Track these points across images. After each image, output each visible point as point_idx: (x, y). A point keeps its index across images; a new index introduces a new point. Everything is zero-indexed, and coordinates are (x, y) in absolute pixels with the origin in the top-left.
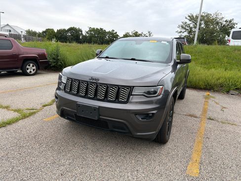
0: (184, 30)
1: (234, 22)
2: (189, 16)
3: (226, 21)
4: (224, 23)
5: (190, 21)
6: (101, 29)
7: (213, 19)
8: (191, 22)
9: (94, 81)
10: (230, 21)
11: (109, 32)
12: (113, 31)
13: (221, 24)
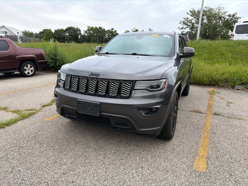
0: (186, 26)
1: (238, 16)
2: (191, 12)
3: (229, 16)
4: (228, 17)
5: (192, 16)
6: (100, 28)
7: (216, 14)
8: (192, 18)
9: (94, 77)
10: (234, 16)
11: (109, 31)
12: (113, 29)
13: (224, 19)
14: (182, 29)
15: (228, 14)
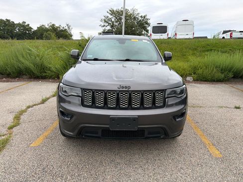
0: (107, 24)
1: (147, 17)
2: (110, 11)
3: (141, 17)
4: (140, 18)
5: (111, 15)
7: (131, 14)
8: (111, 16)
9: (124, 89)
10: (144, 17)
13: (138, 19)
14: (103, 26)
15: (140, 15)
